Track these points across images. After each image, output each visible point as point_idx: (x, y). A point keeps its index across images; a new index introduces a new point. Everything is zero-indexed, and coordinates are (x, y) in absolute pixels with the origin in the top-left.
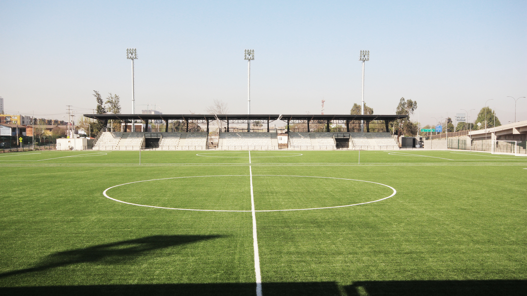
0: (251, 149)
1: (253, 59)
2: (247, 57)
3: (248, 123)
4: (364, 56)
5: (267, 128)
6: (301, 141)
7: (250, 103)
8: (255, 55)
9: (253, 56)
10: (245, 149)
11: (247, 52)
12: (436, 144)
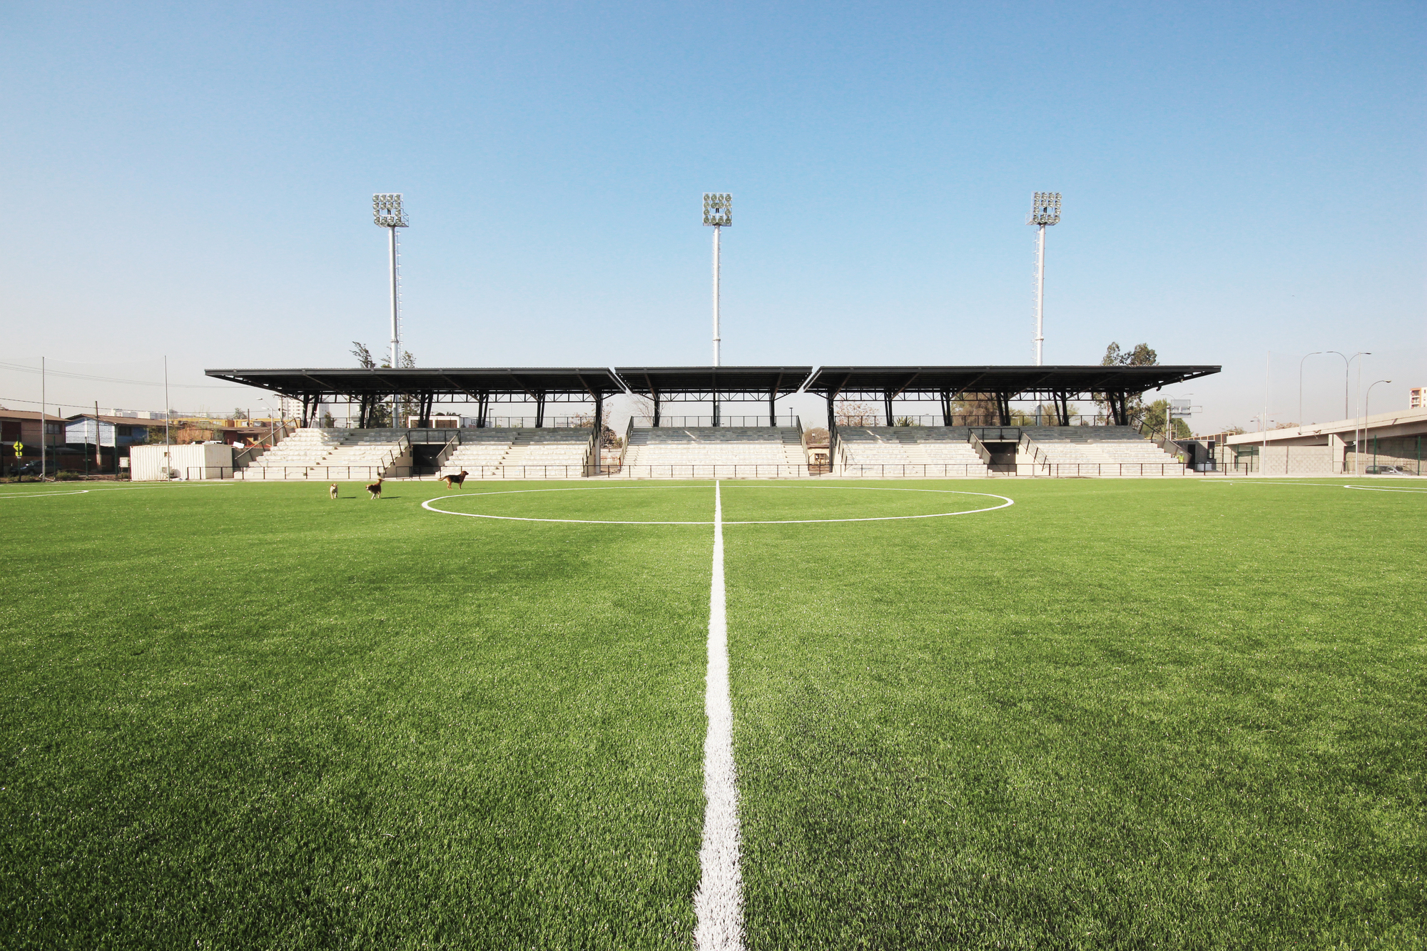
0: (724, 473)
1: (728, 222)
2: (710, 217)
3: (714, 401)
4: (1045, 209)
5: (768, 413)
6: (875, 452)
7: (719, 346)
8: (733, 208)
9: (730, 212)
10: (703, 473)
11: (710, 202)
12: (1298, 459)
